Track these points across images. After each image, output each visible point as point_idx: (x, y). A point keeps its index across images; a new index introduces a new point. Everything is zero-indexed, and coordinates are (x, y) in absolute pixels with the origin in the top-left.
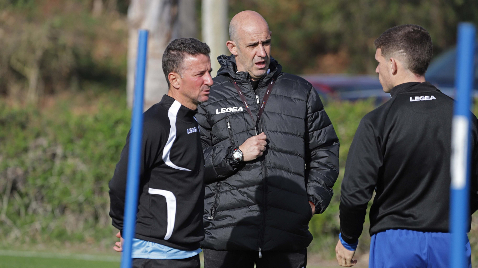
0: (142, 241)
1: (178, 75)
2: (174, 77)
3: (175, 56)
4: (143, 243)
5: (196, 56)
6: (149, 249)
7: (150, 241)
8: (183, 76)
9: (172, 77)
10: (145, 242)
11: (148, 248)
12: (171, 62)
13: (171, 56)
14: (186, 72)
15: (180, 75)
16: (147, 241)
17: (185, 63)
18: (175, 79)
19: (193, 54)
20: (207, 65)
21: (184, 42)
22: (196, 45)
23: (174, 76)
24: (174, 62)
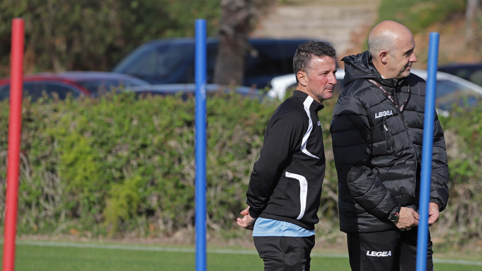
0: (275, 221)
1: (305, 74)
2: (302, 76)
3: (303, 56)
4: (276, 222)
5: (321, 58)
6: (284, 228)
7: (283, 221)
8: (309, 74)
9: (300, 75)
10: (278, 221)
11: (282, 227)
12: (300, 62)
13: (300, 57)
14: (313, 71)
15: (307, 74)
16: (281, 221)
17: (312, 63)
18: (303, 77)
19: (319, 56)
20: (331, 66)
21: (313, 45)
22: (323, 48)
23: (302, 74)
24: (302, 62)
